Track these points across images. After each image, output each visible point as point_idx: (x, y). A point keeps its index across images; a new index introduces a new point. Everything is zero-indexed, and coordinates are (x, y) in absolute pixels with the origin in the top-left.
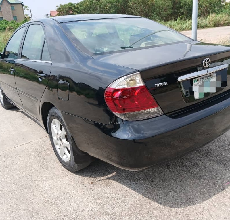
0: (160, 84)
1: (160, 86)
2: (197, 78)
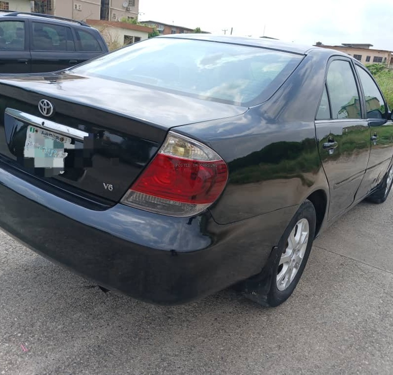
2: (37, 128)
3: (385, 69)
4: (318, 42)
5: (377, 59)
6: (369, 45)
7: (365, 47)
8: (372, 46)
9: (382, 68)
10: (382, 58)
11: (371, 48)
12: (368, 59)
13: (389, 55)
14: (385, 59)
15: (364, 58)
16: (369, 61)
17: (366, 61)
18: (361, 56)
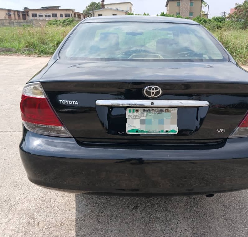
0: (67, 102)
1: (67, 103)
2: (137, 109)
3: (74, 21)
4: (25, 7)
5: (67, 15)
6: (58, 7)
7: (56, 8)
8: (60, 7)
9: (73, 21)
10: (69, 14)
11: (60, 8)
12: (61, 16)
13: (72, 12)
14: (71, 14)
15: (59, 15)
16: (62, 17)
17: (61, 17)
18: (56, 14)
